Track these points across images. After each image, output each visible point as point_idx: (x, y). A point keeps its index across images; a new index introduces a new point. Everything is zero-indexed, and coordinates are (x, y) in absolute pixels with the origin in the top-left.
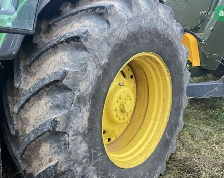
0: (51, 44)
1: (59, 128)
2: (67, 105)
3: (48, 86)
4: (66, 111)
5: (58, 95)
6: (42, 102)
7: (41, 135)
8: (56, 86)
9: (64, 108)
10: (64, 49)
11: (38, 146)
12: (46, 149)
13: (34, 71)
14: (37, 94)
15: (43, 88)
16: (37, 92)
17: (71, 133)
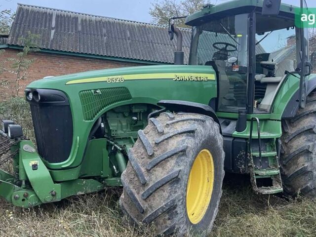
0: (306, 113)
1: (310, 150)
2: (313, 140)
3: (306, 131)
4: (313, 143)
5: (310, 136)
6: (302, 138)
7: (302, 152)
8: (310, 132)
9: (312, 141)
10: (311, 116)
11: (298, 158)
12: (302, 159)
13: (295, 125)
14: (299, 134)
15: (303, 132)
16: (300, 133)
17: (314, 153)
